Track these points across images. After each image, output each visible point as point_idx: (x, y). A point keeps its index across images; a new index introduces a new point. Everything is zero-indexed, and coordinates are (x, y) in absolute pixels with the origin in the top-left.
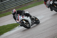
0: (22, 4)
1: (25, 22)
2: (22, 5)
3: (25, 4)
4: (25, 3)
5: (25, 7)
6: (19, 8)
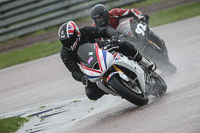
0: (32, 29)
1: (124, 77)
2: (35, 32)
3: (47, 29)
4: (46, 25)
5: (46, 43)
6: (19, 46)
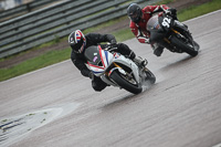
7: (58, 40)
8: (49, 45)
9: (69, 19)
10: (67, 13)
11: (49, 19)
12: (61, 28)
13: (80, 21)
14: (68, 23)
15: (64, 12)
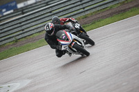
7: (16, 41)
8: (11, 43)
9: (23, 28)
10: (22, 24)
11: (11, 28)
12: (18, 33)
13: (31, 29)
14: (23, 30)
15: (20, 23)
